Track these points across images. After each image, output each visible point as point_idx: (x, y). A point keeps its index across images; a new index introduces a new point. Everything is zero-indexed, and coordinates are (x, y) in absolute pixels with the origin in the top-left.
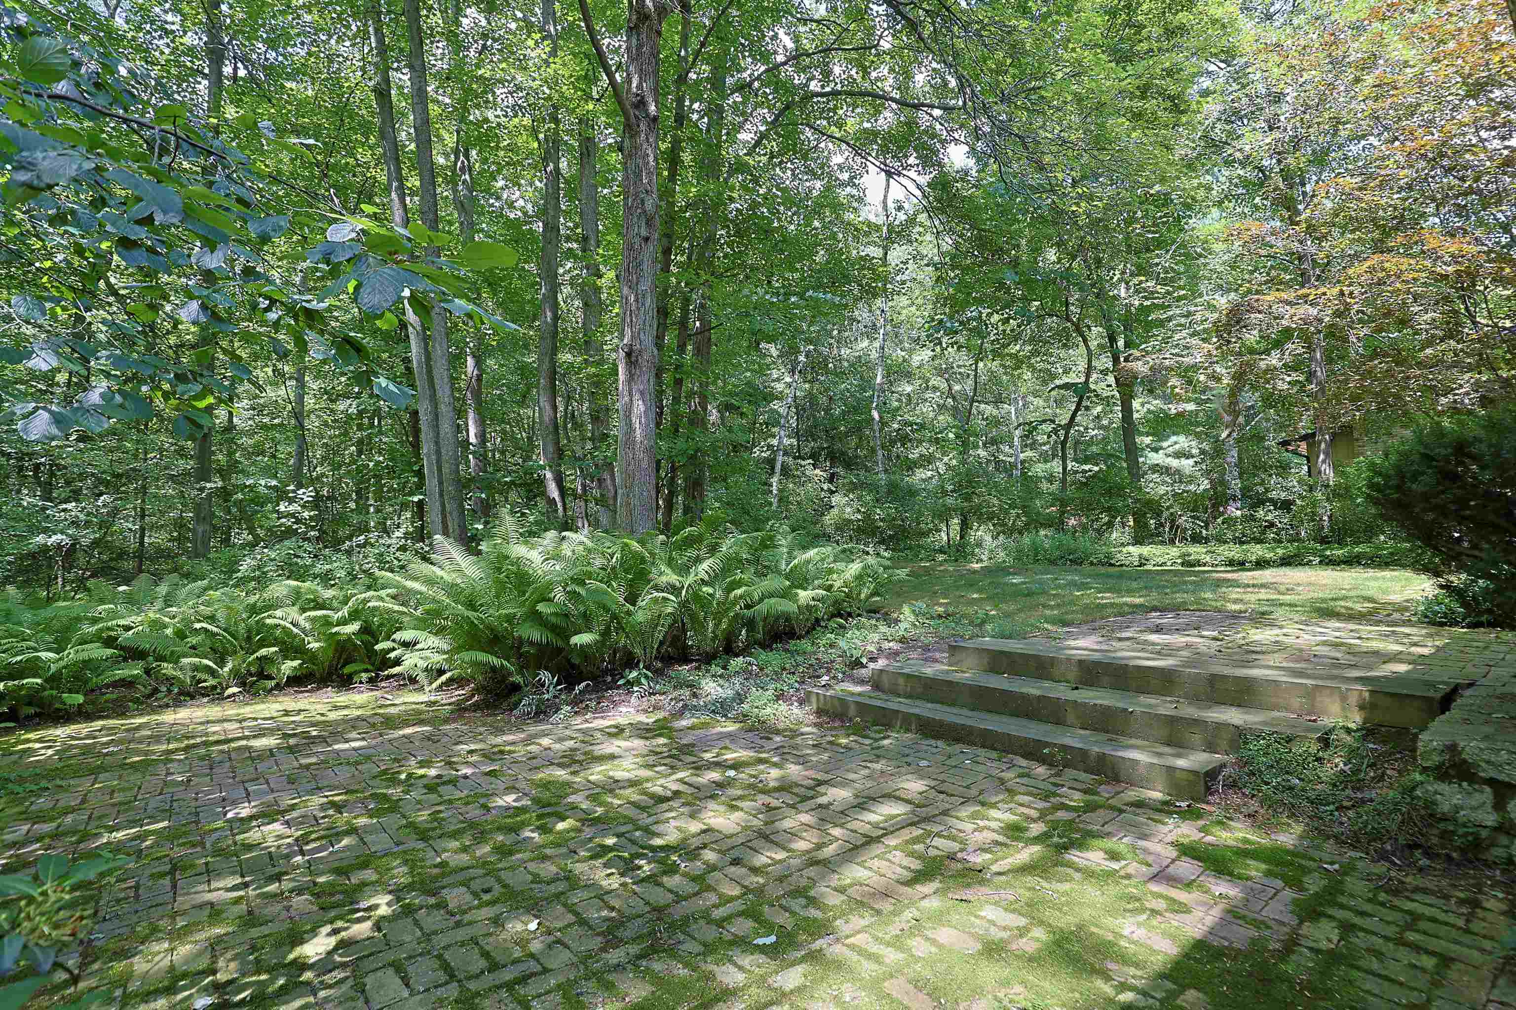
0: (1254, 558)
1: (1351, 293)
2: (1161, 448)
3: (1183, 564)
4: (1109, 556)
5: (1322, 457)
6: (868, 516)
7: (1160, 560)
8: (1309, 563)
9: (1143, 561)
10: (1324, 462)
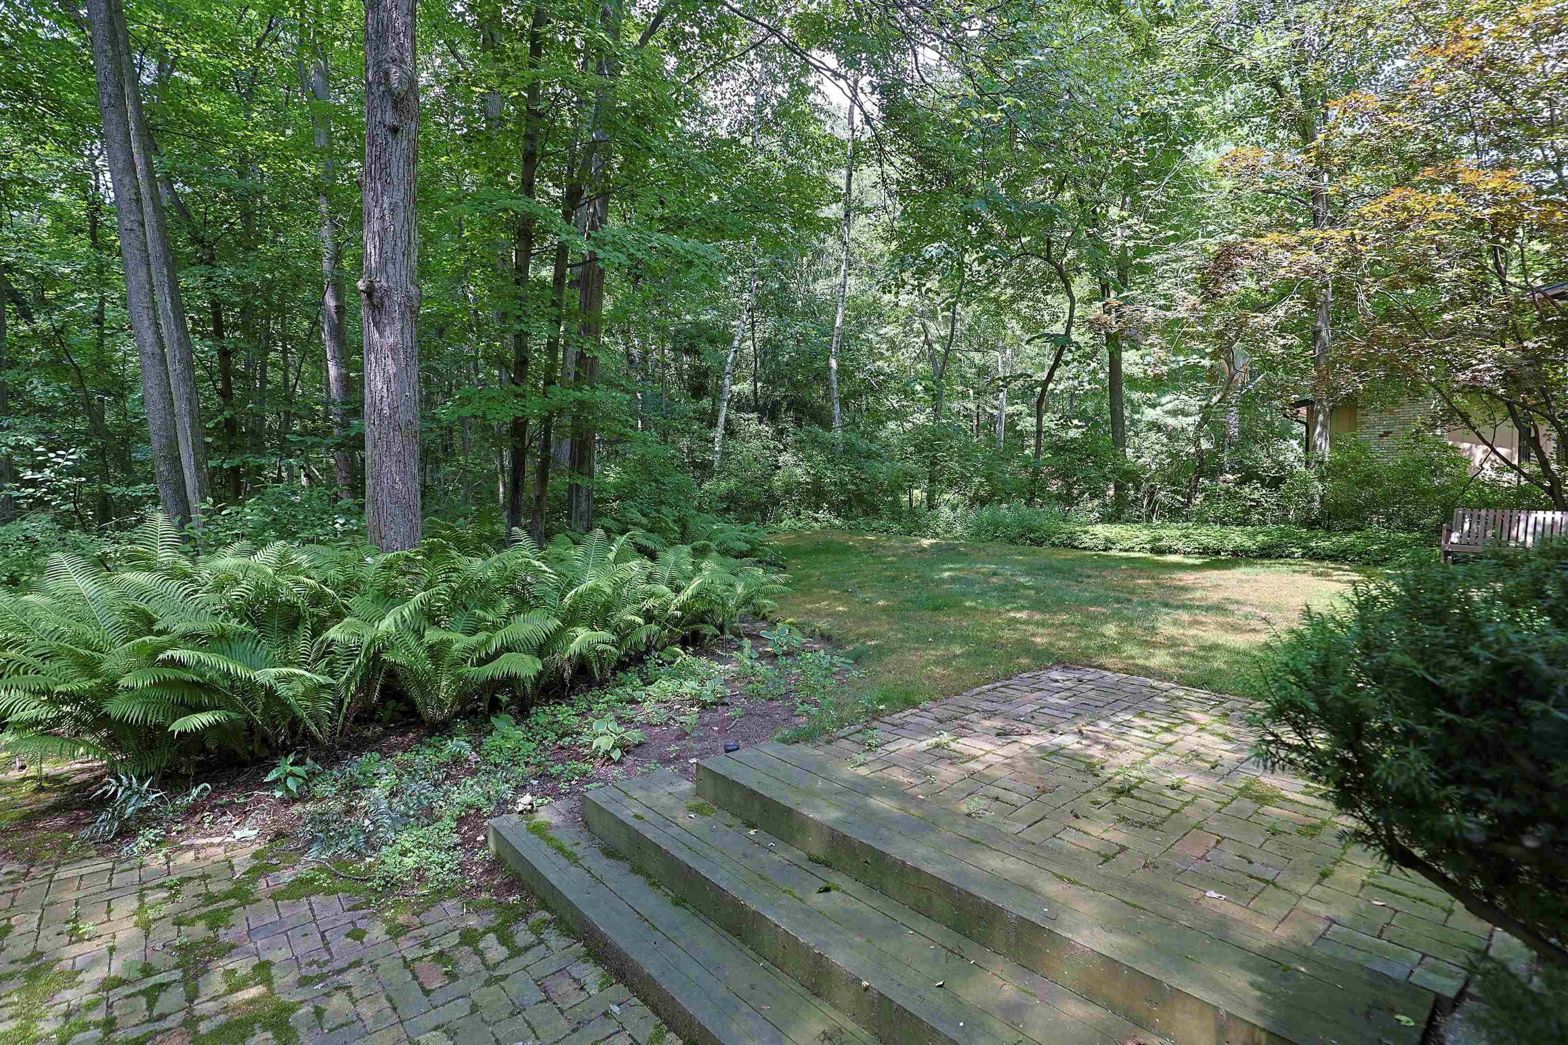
0: (1230, 547)
1: (1364, 239)
2: (1160, 404)
3: (1152, 550)
4: (1072, 536)
5: (1319, 429)
6: (817, 480)
7: (1127, 544)
8: (1290, 555)
9: (1109, 544)
10: (1320, 435)
